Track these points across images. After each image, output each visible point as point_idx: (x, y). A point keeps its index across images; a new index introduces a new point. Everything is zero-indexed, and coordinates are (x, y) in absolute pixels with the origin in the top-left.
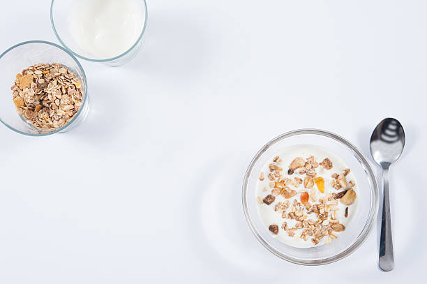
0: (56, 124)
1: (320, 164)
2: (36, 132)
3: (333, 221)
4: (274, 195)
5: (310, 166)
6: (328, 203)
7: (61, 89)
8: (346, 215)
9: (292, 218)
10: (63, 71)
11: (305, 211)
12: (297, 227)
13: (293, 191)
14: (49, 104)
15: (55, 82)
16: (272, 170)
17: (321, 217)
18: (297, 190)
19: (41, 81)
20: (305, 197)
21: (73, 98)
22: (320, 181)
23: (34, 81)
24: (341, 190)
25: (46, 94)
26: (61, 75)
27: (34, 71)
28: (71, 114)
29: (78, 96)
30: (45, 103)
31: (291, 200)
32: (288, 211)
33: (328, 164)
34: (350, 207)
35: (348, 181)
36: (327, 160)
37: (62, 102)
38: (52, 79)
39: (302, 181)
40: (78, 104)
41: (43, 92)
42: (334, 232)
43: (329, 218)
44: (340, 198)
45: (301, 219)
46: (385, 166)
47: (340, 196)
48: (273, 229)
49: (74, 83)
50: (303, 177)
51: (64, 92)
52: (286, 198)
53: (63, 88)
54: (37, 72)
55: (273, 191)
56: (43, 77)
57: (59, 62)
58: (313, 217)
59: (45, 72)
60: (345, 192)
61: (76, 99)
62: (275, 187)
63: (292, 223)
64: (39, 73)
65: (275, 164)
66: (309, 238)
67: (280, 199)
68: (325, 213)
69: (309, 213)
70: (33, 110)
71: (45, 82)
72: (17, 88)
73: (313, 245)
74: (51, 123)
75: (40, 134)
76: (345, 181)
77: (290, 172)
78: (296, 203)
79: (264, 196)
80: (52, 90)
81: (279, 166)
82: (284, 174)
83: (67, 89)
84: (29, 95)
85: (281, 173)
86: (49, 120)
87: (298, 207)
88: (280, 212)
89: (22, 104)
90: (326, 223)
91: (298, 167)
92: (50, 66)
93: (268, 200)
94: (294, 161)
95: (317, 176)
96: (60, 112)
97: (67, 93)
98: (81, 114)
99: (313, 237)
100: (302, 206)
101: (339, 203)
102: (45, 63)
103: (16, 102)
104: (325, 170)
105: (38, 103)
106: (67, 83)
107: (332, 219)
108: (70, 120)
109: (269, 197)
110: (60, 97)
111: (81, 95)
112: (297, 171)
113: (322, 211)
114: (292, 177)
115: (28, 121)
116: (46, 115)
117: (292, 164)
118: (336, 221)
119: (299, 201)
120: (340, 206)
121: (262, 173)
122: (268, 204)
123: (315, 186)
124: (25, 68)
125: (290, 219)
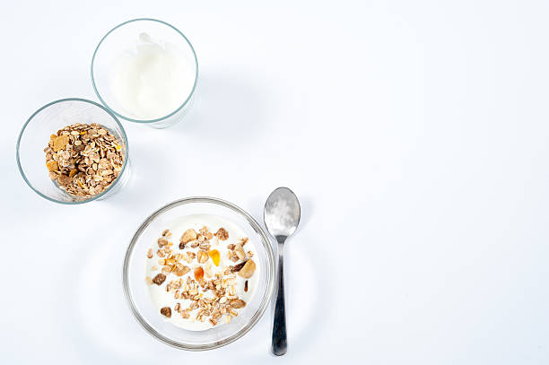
0: (92, 190)
1: (215, 235)
2: (70, 199)
3: (231, 298)
4: (164, 273)
5: (203, 237)
6: (225, 277)
7: (99, 152)
8: (246, 289)
9: (186, 298)
10: (102, 132)
11: (201, 289)
12: (192, 307)
13: (185, 267)
14: (85, 168)
15: (93, 144)
16: (161, 246)
17: (218, 294)
18: (189, 266)
19: (78, 143)
20: (200, 273)
21: (112, 163)
22: (216, 253)
23: (70, 143)
24: (239, 262)
25: (82, 158)
26: (100, 136)
27: (70, 131)
28: (109, 180)
29: (118, 161)
30: (81, 168)
31: (184, 278)
32: (182, 290)
33: (223, 234)
34: (249, 280)
35: (246, 252)
36: (222, 229)
37: (100, 166)
38: (90, 141)
39: (194, 255)
40: (118, 169)
41: (79, 155)
42: (233, 310)
43: (227, 295)
44: (238, 270)
45: (196, 298)
46: (281, 239)
47: (238, 268)
48: (166, 312)
49: (114, 145)
50: (196, 250)
51: (103, 156)
52: (179, 275)
53: (102, 151)
54: (73, 133)
55: (163, 269)
56: (80, 138)
57: (99, 122)
58: (210, 295)
59: (83, 133)
60: (243, 265)
61: (116, 163)
62: (165, 264)
63: (186, 304)
64: (76, 133)
65: (165, 238)
66: (207, 319)
67: (171, 278)
68: (222, 289)
69: (205, 291)
70: (68, 175)
71: (82, 143)
72: (51, 150)
73: (211, 326)
74: (86, 189)
75: (74, 202)
76: (242, 251)
77: (182, 246)
78: (190, 281)
79: (153, 277)
80: (90, 153)
81: (168, 240)
82: (175, 250)
83: (106, 152)
84: (64, 158)
85: (171, 248)
86: (84, 186)
87: (192, 285)
88: (172, 291)
89: (56, 167)
90: (223, 300)
91: (190, 240)
92: (88, 126)
93: (159, 280)
94: (185, 234)
95: (211, 249)
96: (98, 178)
97: (105, 157)
98: (120, 180)
99: (211, 317)
100: (197, 283)
101: (237, 276)
102: (83, 123)
103: (49, 165)
104: (220, 241)
105: (73, 167)
106: (106, 146)
107: (230, 295)
108: (108, 186)
109: (159, 276)
110: (97, 160)
111: (121, 159)
112: (189, 244)
113: (218, 287)
114: (184, 252)
115: (61, 187)
116: (82, 180)
117: (183, 237)
118: (235, 297)
119: (193, 278)
120: (238, 279)
121: (150, 250)
122: (158, 284)
123: (210, 259)
124: (62, 129)
125: (183, 300)
